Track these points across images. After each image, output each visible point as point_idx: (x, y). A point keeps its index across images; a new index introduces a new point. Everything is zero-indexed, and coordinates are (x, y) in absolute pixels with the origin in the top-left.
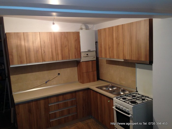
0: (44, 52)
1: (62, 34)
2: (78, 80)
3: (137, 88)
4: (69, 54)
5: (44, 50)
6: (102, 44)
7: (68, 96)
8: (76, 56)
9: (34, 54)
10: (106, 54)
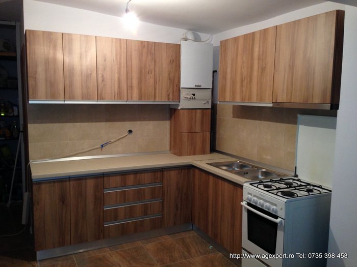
0: (103, 81)
1: (144, 46)
2: (169, 149)
3: (296, 167)
4: (155, 89)
5: (103, 76)
6: (226, 72)
7: (147, 177)
8: (169, 95)
9: (82, 80)
10: (233, 93)
